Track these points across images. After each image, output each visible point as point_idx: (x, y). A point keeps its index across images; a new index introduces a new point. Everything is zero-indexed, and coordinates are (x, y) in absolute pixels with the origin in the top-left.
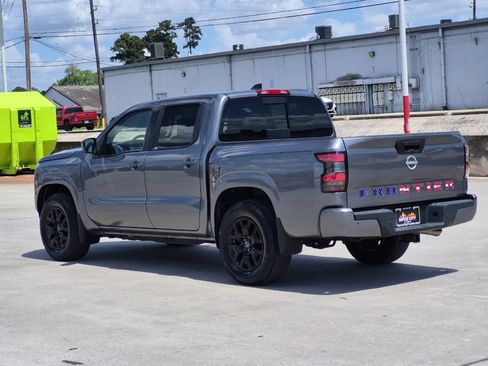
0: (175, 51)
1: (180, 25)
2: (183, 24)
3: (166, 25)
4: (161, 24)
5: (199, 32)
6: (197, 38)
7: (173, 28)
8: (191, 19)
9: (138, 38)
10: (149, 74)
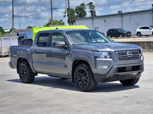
0: (86, 14)
1: (87, 5)
2: (89, 4)
3: (83, 5)
4: (81, 4)
5: (94, 7)
6: (94, 9)
7: (85, 6)
8: (92, 2)
9: (73, 9)
10: (92, 21)
